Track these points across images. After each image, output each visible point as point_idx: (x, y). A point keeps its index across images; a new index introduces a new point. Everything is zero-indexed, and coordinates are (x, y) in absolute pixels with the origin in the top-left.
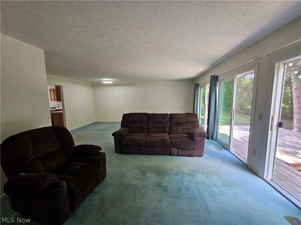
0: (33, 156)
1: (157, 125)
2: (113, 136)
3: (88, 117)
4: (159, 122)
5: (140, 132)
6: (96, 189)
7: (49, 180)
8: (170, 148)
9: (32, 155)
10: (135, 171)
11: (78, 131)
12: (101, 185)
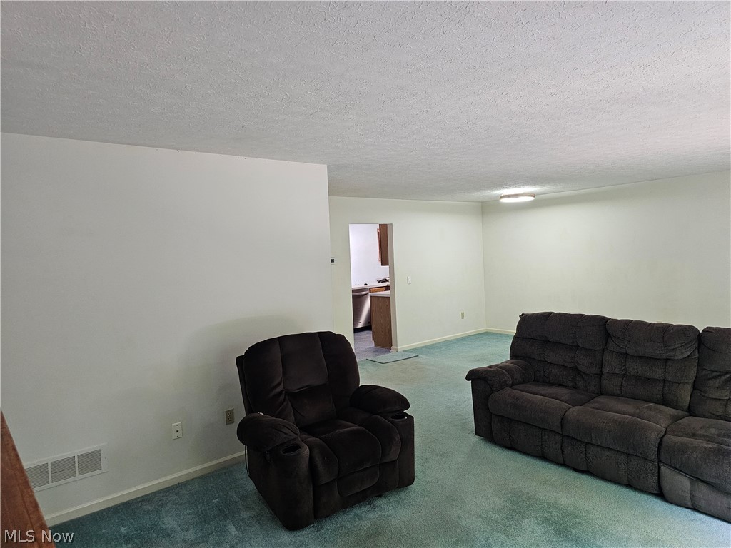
0: (281, 387)
1: (636, 368)
2: (468, 378)
3: (463, 314)
4: (646, 359)
5: (570, 384)
6: (379, 502)
7: (285, 434)
8: (659, 468)
9: (279, 384)
10: (497, 499)
11: (422, 354)
12: (393, 499)
